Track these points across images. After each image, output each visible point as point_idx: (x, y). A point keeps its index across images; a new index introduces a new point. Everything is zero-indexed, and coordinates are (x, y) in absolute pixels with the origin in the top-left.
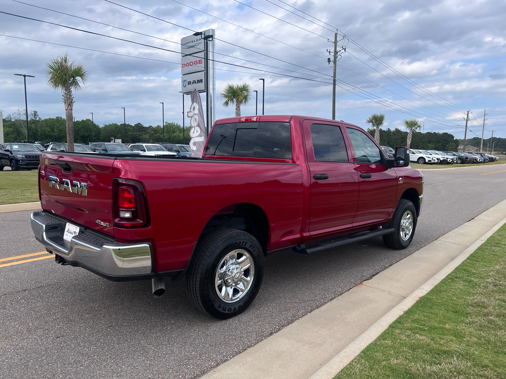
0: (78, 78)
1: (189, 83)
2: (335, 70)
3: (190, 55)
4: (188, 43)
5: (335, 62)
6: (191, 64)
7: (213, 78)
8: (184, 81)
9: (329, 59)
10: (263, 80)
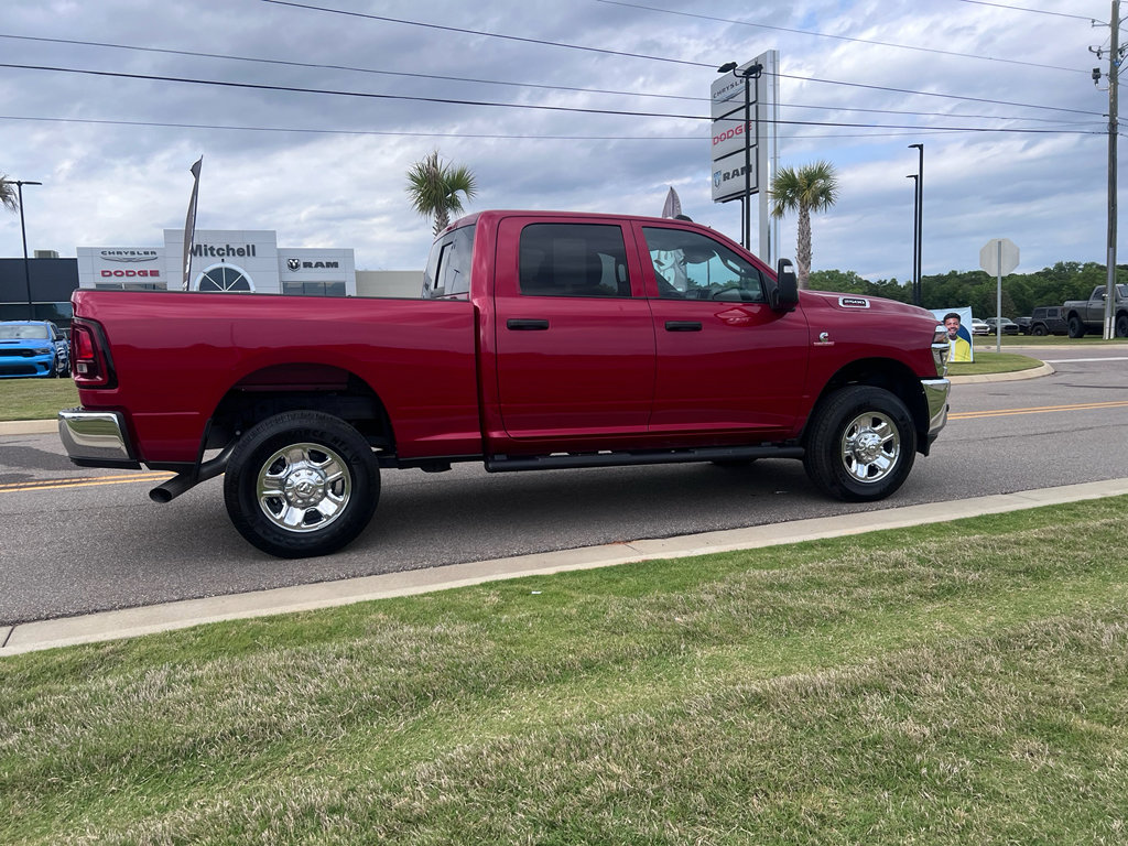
0: (461, 194)
1: (726, 177)
2: (1114, 96)
3: (721, 118)
4: (724, 90)
5: (1113, 76)
6: (730, 134)
7: (775, 158)
8: (716, 174)
9: (1096, 71)
10: (921, 147)
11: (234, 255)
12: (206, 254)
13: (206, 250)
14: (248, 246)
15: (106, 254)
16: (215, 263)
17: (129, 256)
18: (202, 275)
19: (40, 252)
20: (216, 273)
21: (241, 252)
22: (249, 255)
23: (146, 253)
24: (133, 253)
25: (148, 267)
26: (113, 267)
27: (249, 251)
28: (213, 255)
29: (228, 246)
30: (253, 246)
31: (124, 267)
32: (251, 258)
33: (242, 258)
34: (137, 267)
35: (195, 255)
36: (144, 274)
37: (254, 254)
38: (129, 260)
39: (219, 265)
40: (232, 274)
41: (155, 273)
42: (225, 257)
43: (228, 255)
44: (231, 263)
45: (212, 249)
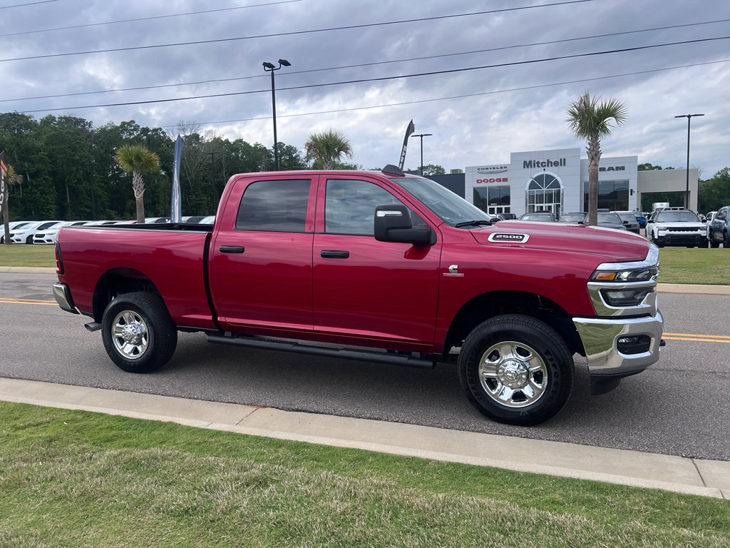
11: (551, 166)
12: (534, 167)
13: (534, 164)
14: (561, 160)
15: (481, 170)
16: (539, 172)
17: (492, 170)
18: (531, 179)
19: (453, 171)
20: (539, 178)
21: (556, 164)
22: (561, 165)
23: (501, 168)
24: (494, 168)
25: (502, 176)
26: (482, 177)
27: (562, 163)
28: (538, 167)
29: (548, 160)
30: (564, 159)
31: (489, 177)
32: (563, 167)
33: (557, 168)
34: (495, 177)
35: (528, 167)
36: (499, 180)
37: (564, 165)
38: (492, 173)
39: (542, 173)
40: (549, 178)
41: (505, 180)
42: (546, 168)
43: (548, 166)
44: (550, 171)
45: (538, 163)
